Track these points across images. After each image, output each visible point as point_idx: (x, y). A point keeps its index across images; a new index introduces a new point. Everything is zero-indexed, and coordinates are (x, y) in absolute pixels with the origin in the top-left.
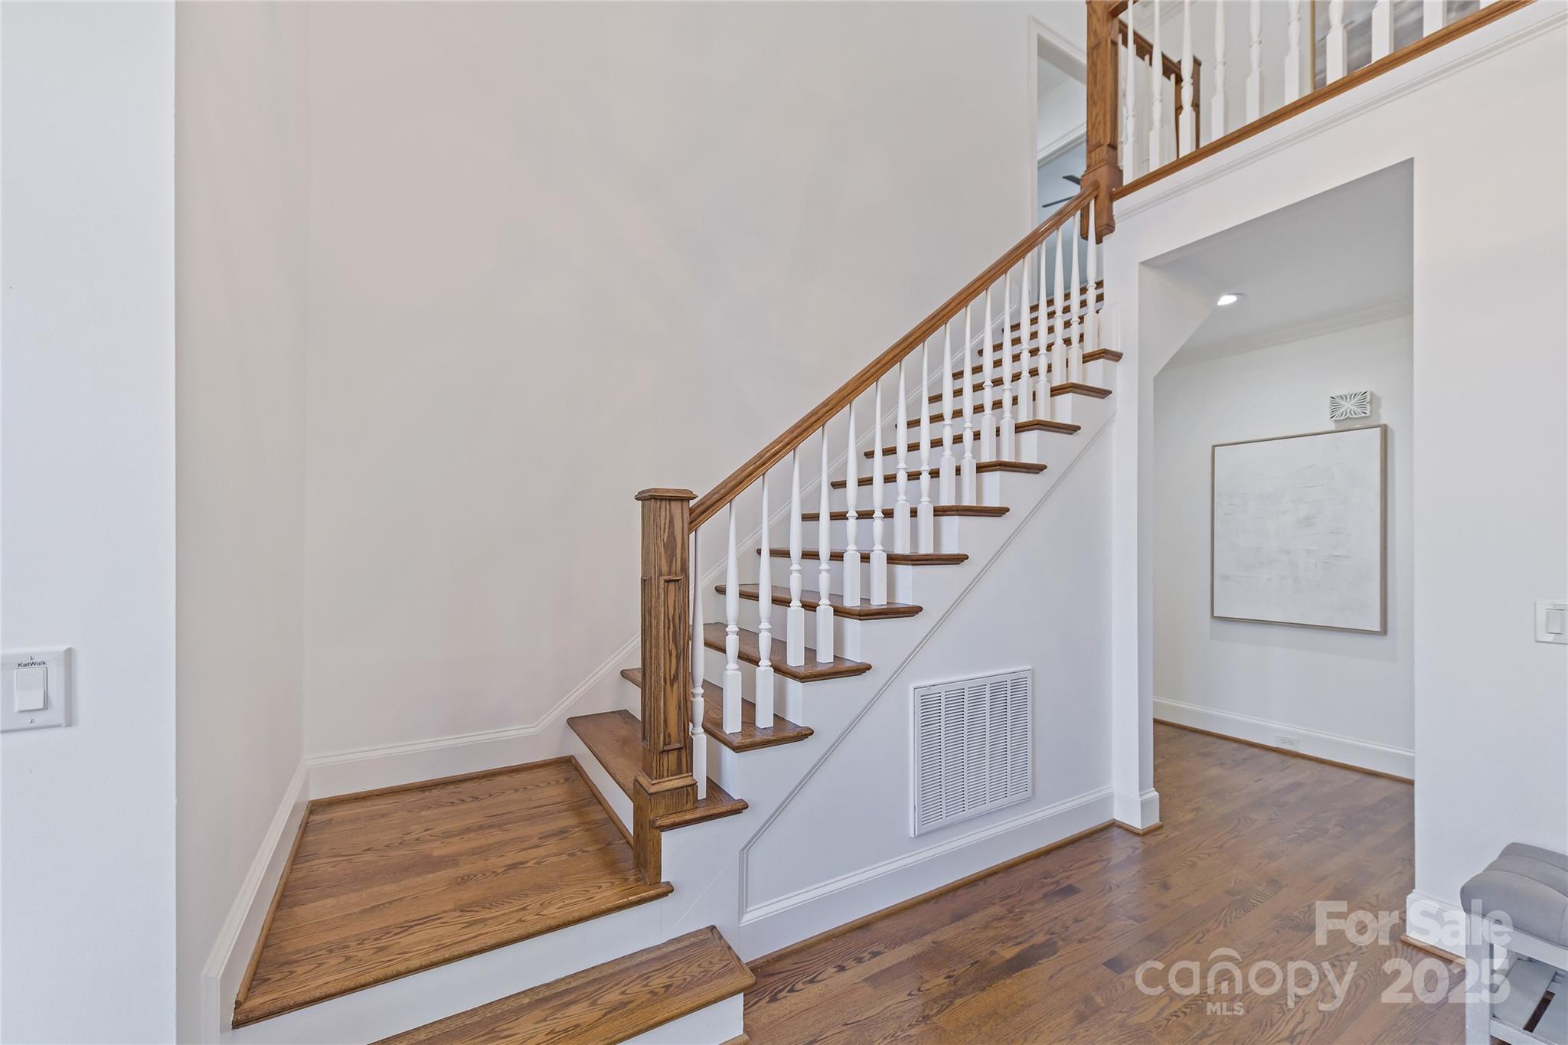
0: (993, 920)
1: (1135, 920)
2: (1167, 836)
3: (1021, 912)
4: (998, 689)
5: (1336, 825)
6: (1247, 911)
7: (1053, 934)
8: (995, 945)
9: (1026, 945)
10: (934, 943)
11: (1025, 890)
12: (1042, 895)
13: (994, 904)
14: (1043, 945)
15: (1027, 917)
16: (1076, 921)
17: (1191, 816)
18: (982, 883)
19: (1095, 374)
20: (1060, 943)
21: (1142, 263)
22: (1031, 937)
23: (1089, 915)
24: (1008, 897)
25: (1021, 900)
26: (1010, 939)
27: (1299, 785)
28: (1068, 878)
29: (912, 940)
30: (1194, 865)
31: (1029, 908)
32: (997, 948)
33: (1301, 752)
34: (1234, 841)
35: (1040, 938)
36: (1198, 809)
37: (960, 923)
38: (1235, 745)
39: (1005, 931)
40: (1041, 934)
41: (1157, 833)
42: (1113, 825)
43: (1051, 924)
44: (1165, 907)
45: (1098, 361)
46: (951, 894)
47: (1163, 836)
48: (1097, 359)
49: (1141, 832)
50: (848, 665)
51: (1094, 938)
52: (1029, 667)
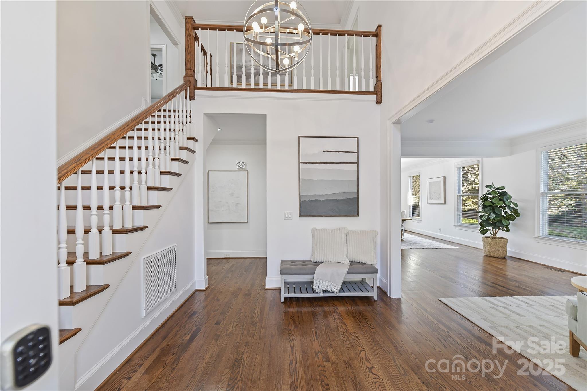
0: (177, 332)
1: (216, 311)
2: (212, 288)
3: (184, 325)
4: (168, 253)
5: (244, 271)
6: (238, 297)
7: (197, 326)
8: (182, 338)
9: (192, 332)
10: (161, 349)
11: (182, 319)
12: (187, 318)
13: (174, 328)
14: (196, 330)
15: (187, 326)
16: (201, 319)
17: (214, 281)
18: (166, 325)
19: (191, 144)
20: (201, 327)
21: (204, 113)
22: (191, 330)
23: (204, 316)
24: (177, 324)
25: (182, 323)
26: (185, 334)
27: (233, 265)
28: (192, 310)
29: (152, 353)
30: (222, 292)
31: (186, 323)
32: (183, 338)
33: (230, 257)
34: (227, 283)
35: (194, 329)
36: (215, 279)
37: (167, 339)
38: (215, 260)
39: (183, 333)
40: (194, 327)
41: (209, 288)
42: (197, 291)
43: (195, 324)
44: (221, 305)
45: (191, 141)
46: (157, 333)
47: (211, 288)
48: (191, 140)
49: (205, 290)
50: (118, 255)
51: (209, 320)
52: (176, 244)
